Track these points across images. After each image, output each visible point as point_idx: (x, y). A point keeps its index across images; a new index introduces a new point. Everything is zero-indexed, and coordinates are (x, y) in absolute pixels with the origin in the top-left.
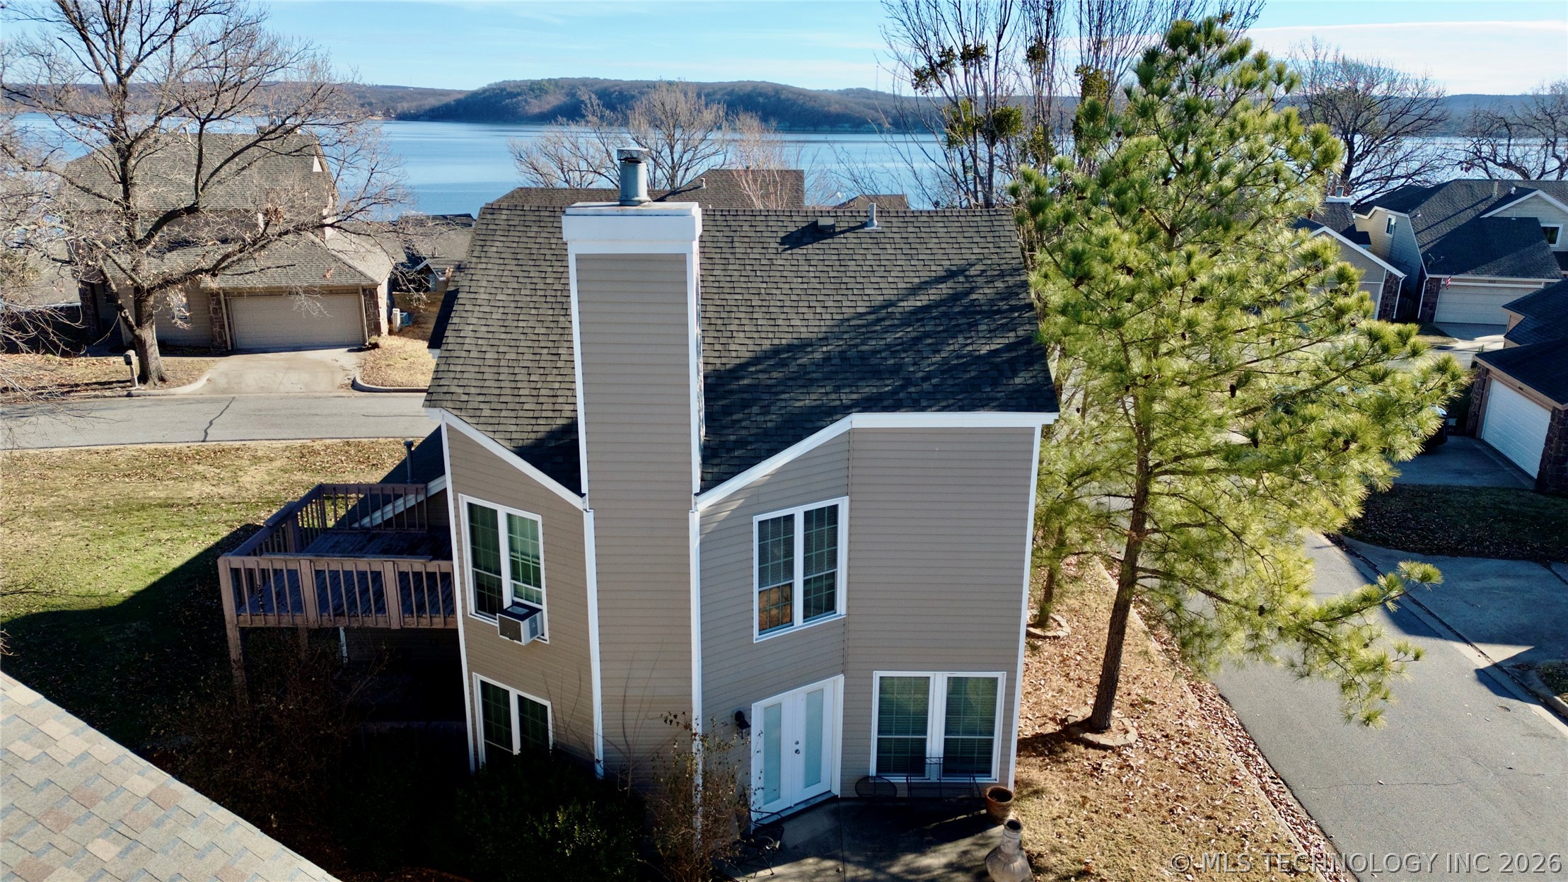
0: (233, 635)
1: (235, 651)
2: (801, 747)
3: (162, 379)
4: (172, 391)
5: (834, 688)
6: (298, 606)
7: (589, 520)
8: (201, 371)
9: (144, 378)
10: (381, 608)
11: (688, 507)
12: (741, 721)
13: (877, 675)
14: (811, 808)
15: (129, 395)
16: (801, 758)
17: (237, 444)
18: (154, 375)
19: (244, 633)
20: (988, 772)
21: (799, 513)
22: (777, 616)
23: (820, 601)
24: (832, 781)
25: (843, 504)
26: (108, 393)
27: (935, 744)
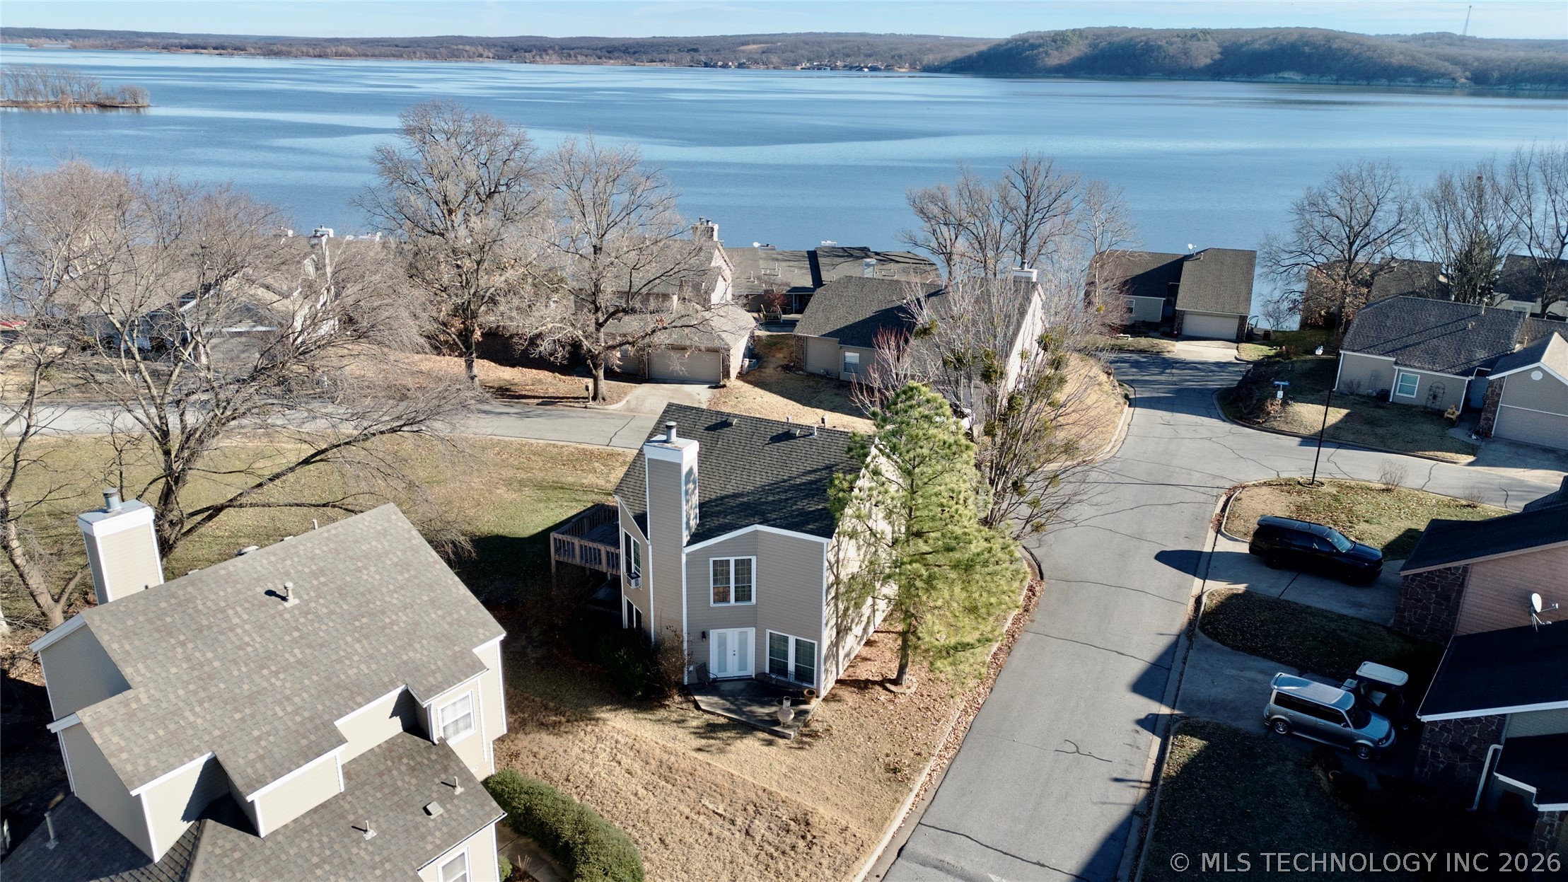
0: (553, 562)
1: (553, 570)
2: (736, 653)
3: (604, 399)
4: (607, 407)
5: (751, 632)
6: (574, 556)
7: (650, 547)
8: (626, 394)
9: (594, 398)
10: (600, 562)
11: (681, 551)
12: (704, 635)
13: (768, 631)
14: (740, 679)
15: (586, 407)
16: (736, 658)
17: (620, 450)
18: (600, 396)
19: (557, 561)
20: (812, 683)
21: (732, 560)
22: (722, 596)
23: (743, 594)
24: (751, 671)
25: (754, 559)
26: (576, 405)
27: (791, 666)
